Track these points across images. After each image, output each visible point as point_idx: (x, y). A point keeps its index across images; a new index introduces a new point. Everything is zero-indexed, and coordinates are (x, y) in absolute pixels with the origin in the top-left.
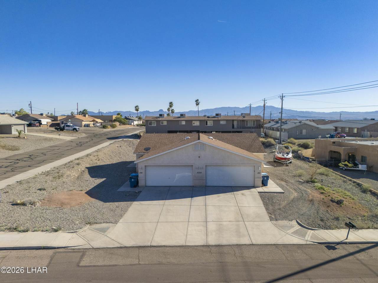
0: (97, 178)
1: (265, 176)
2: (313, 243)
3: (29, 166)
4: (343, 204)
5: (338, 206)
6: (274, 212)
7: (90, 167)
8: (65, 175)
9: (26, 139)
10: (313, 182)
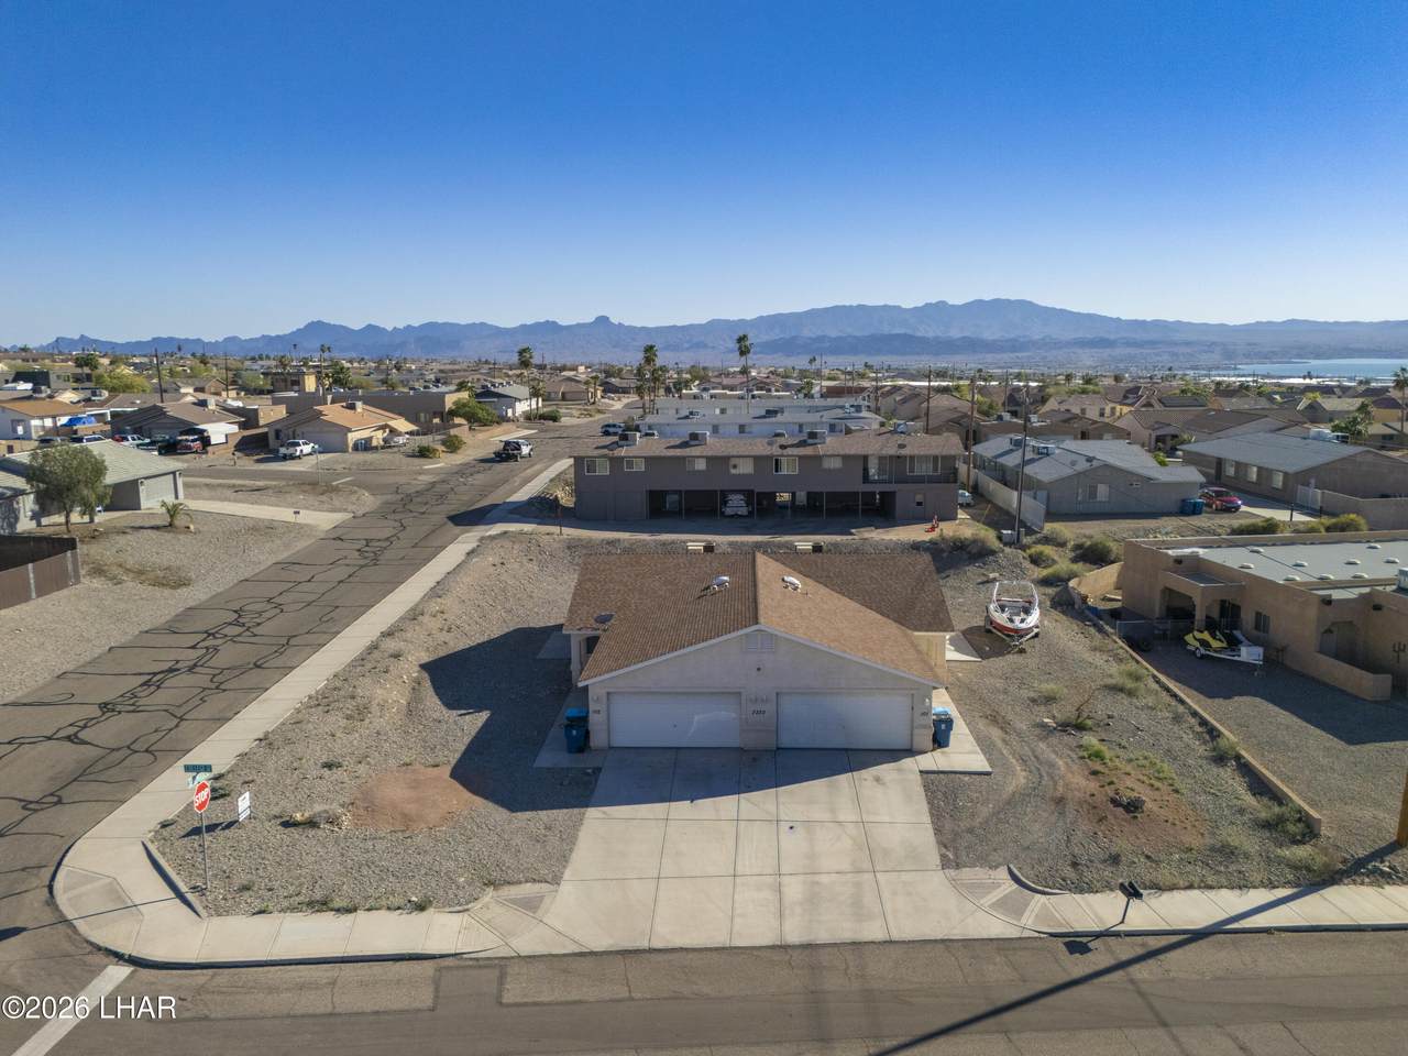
0: (463, 712)
1: (941, 721)
2: (1037, 935)
3: (257, 666)
4: (1143, 812)
5: (1128, 816)
6: (954, 840)
7: (430, 662)
8: (375, 703)
9: (195, 533)
10: (1080, 728)
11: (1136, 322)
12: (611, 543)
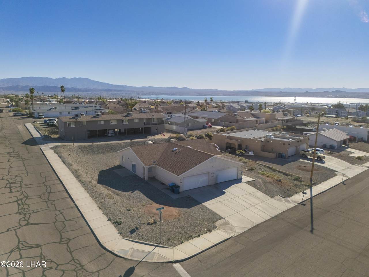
0: (131, 192)
10: (253, 170)
11: (116, 85)
12: (91, 146)
